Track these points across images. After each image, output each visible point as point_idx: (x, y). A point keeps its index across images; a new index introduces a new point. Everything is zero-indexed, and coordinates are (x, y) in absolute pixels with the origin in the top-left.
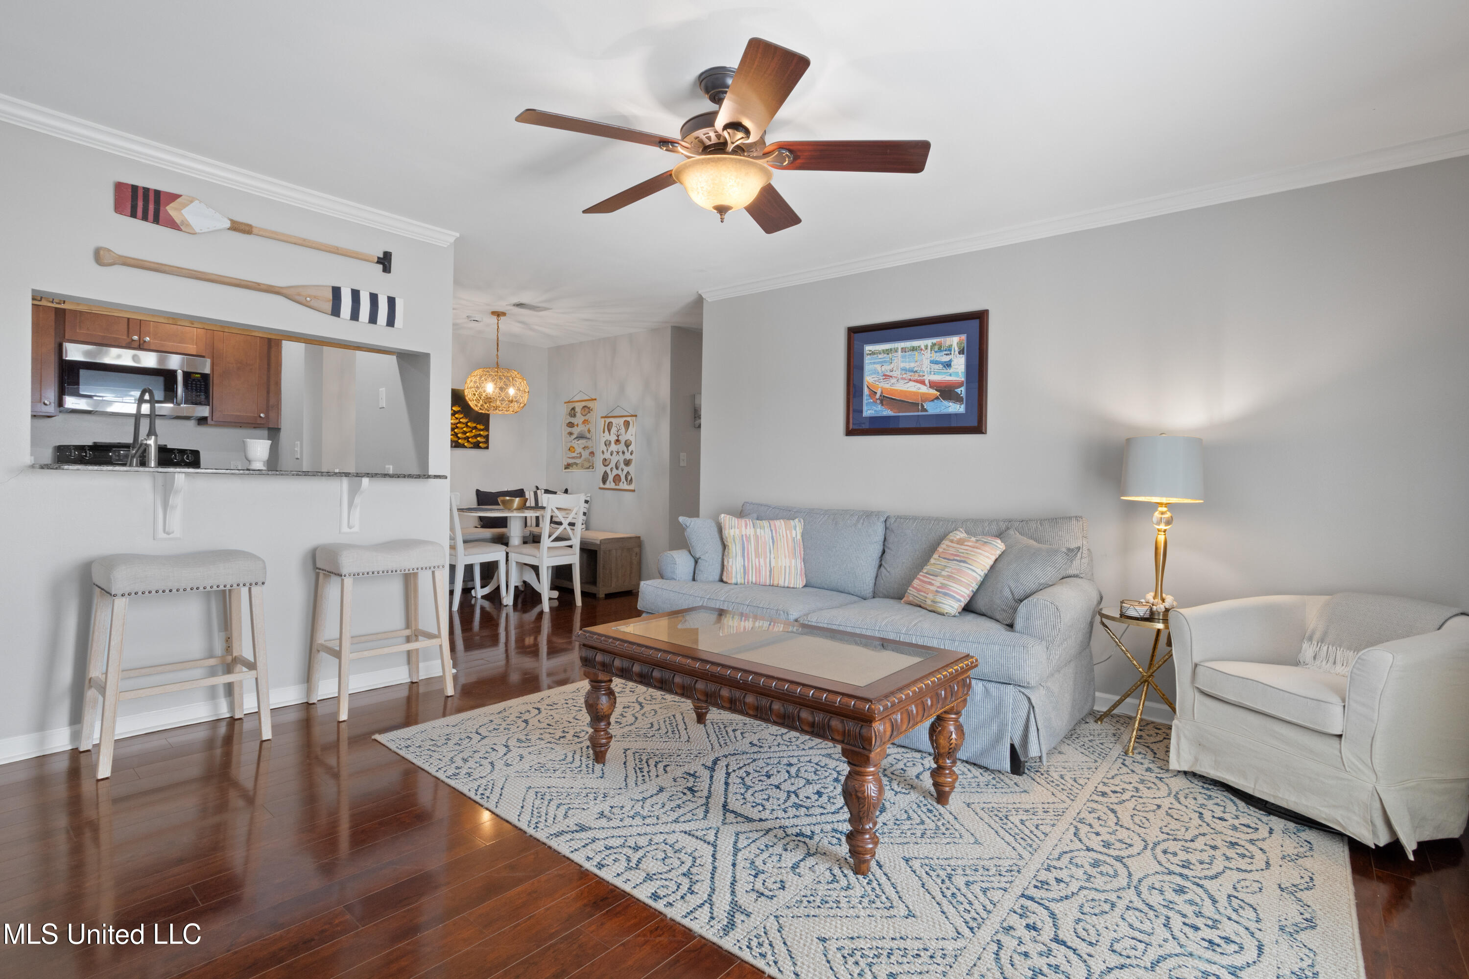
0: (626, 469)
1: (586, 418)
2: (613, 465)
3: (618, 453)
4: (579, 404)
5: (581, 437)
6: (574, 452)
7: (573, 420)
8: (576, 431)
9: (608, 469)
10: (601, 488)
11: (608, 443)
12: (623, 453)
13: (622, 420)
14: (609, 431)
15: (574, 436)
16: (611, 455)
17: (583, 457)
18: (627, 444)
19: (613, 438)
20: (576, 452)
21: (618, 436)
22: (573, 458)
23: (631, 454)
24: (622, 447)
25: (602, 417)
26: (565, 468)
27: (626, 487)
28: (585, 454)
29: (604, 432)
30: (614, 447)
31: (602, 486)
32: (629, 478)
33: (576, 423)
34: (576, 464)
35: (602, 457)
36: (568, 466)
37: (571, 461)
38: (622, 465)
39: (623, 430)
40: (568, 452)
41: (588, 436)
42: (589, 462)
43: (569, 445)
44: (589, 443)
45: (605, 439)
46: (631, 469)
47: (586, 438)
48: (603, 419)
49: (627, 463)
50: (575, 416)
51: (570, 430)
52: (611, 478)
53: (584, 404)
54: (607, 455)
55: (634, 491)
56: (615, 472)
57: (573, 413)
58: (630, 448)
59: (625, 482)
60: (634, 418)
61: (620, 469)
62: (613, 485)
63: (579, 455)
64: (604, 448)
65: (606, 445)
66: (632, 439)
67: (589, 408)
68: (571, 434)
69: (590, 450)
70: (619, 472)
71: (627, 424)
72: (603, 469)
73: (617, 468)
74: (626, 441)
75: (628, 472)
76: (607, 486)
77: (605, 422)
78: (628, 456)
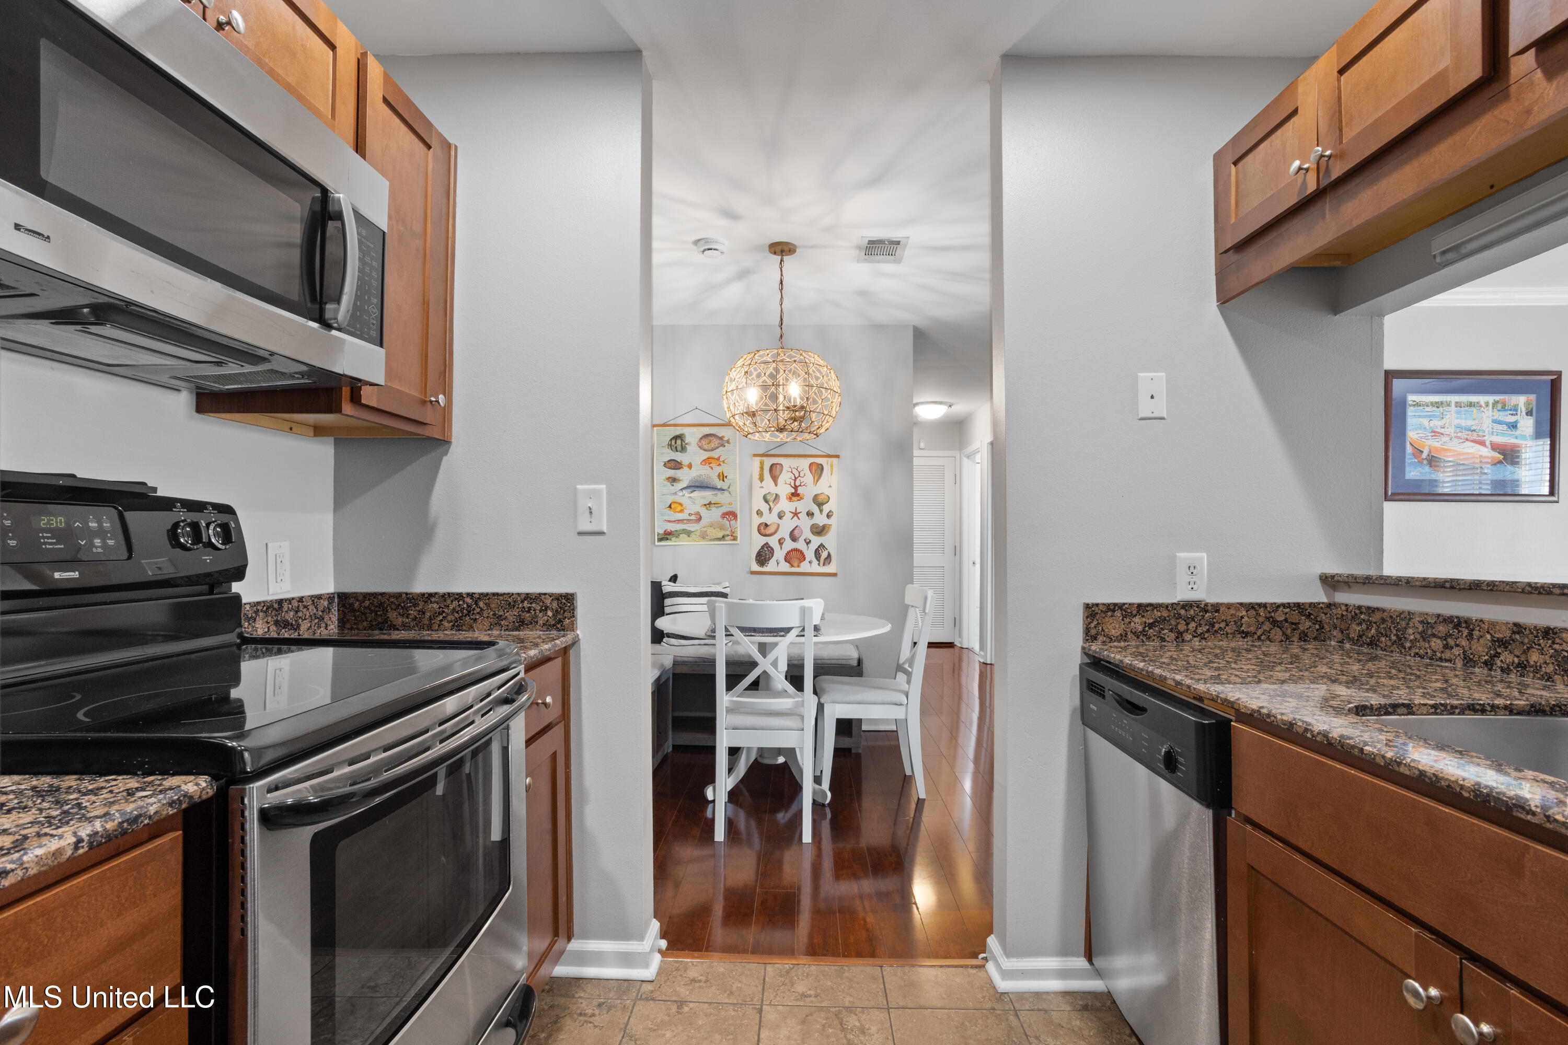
0: (816, 541)
1: (715, 454)
2: (784, 532)
3: (796, 514)
4: (695, 429)
5: (699, 486)
6: (682, 511)
7: (678, 456)
8: (686, 476)
9: (773, 541)
10: (753, 573)
11: (771, 498)
12: (810, 514)
13: (804, 464)
14: (775, 479)
15: (684, 484)
16: (780, 517)
17: (704, 521)
18: (819, 502)
19: (784, 489)
20: (687, 512)
21: (796, 488)
22: (679, 521)
23: (828, 516)
24: (806, 504)
25: (755, 455)
26: (660, 540)
27: (816, 568)
28: (714, 515)
29: (761, 479)
30: (785, 505)
31: (756, 567)
32: (824, 555)
33: (685, 462)
34: (688, 533)
35: (757, 521)
36: (667, 536)
37: (672, 527)
38: (807, 534)
39: (808, 478)
40: (668, 511)
41: (719, 484)
42: (722, 528)
43: (670, 499)
44: (721, 498)
45: (764, 492)
46: (829, 540)
47: (714, 488)
48: (758, 460)
49: (819, 531)
50: (683, 449)
51: (671, 473)
52: (779, 554)
53: (707, 430)
54: (771, 519)
55: (835, 575)
56: (789, 545)
57: (678, 443)
58: (826, 508)
59: (815, 562)
60: (835, 460)
61: (801, 540)
62: (785, 567)
63: (693, 517)
64: (764, 507)
65: (766, 501)
66: (827, 492)
67: (721, 438)
68: (673, 480)
69: (725, 509)
70: (801, 545)
71: (817, 470)
72: (760, 541)
73: (794, 538)
74: (816, 496)
75: (822, 546)
76: (771, 566)
77: (762, 464)
78: (820, 519)
